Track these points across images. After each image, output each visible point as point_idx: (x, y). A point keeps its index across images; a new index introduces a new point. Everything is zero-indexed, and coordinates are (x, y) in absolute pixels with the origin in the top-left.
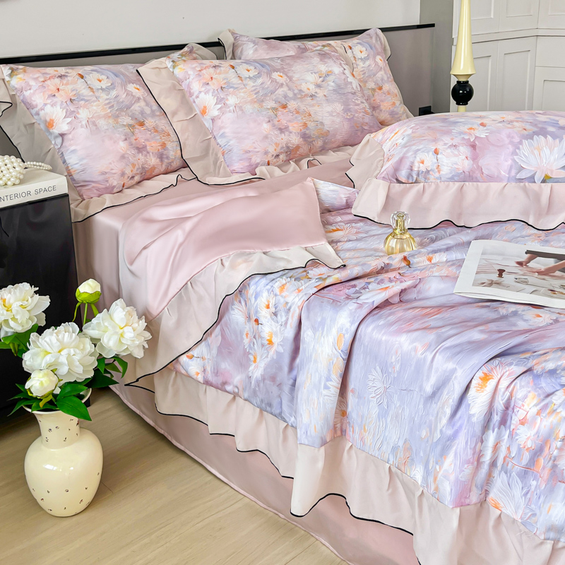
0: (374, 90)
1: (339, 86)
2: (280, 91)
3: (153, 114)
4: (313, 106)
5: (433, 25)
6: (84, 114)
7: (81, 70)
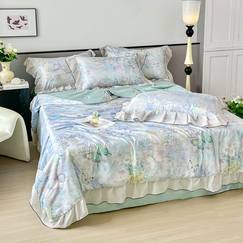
5: (199, 43)
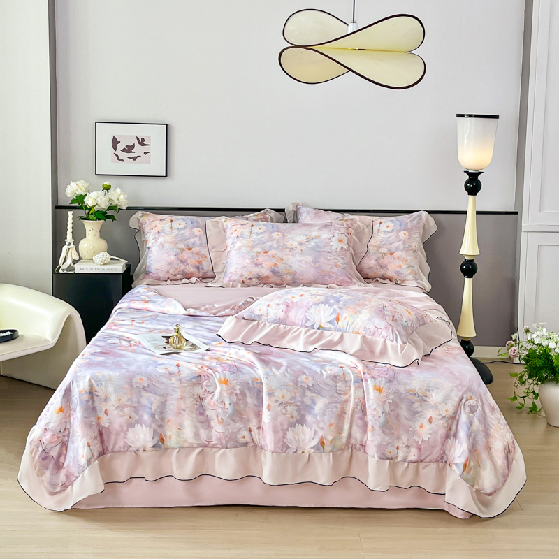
0: (385, 254)
1: (318, 246)
2: (269, 243)
3: (201, 245)
4: (288, 255)
5: (516, 213)
6: (161, 240)
7: (174, 218)
